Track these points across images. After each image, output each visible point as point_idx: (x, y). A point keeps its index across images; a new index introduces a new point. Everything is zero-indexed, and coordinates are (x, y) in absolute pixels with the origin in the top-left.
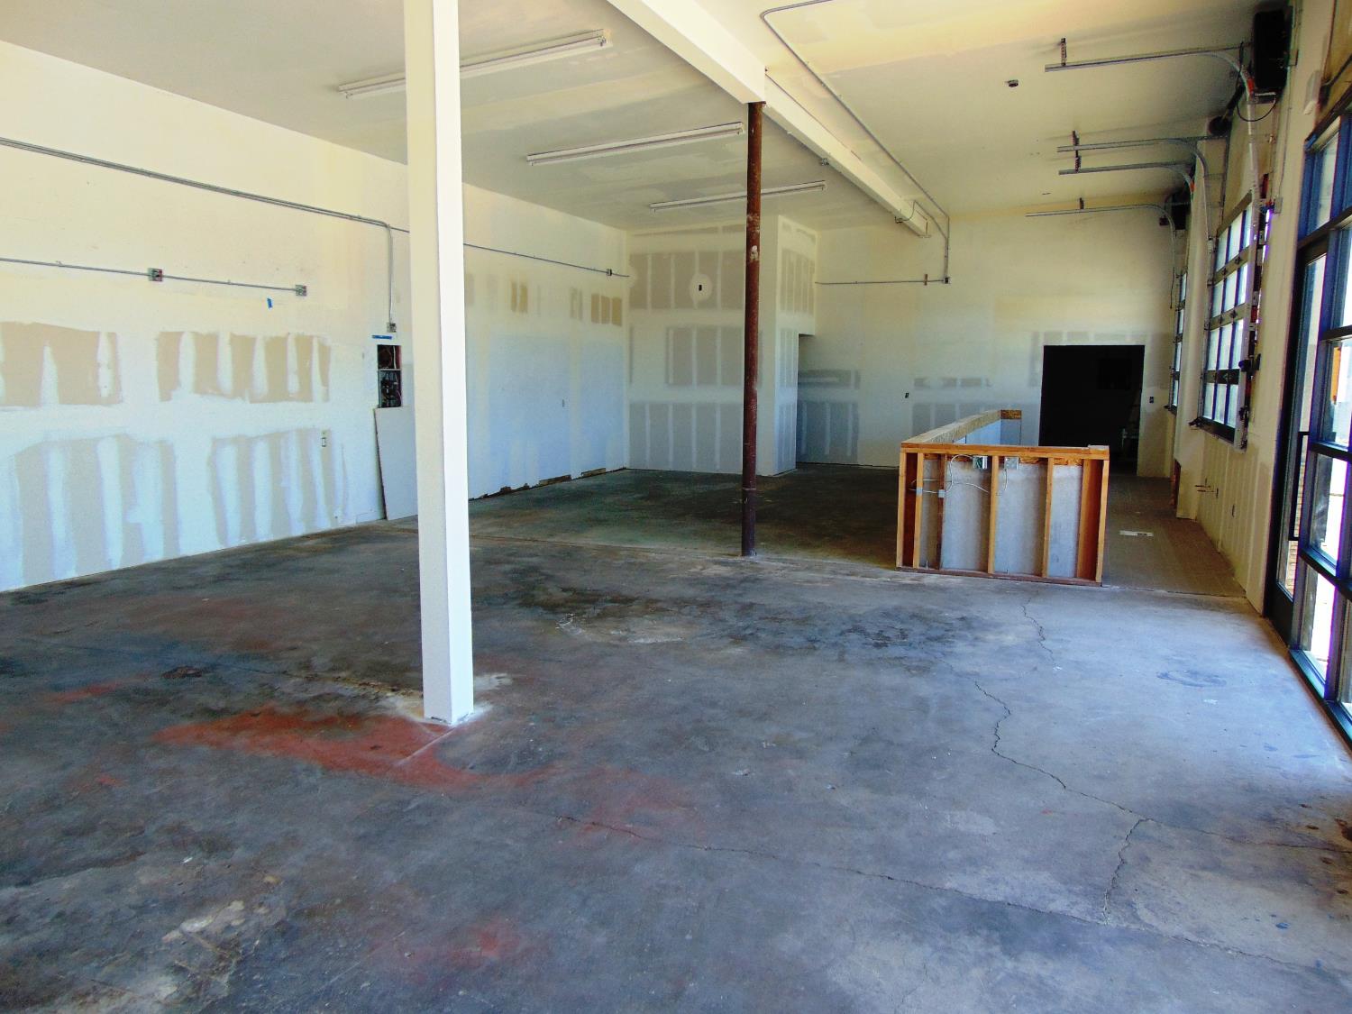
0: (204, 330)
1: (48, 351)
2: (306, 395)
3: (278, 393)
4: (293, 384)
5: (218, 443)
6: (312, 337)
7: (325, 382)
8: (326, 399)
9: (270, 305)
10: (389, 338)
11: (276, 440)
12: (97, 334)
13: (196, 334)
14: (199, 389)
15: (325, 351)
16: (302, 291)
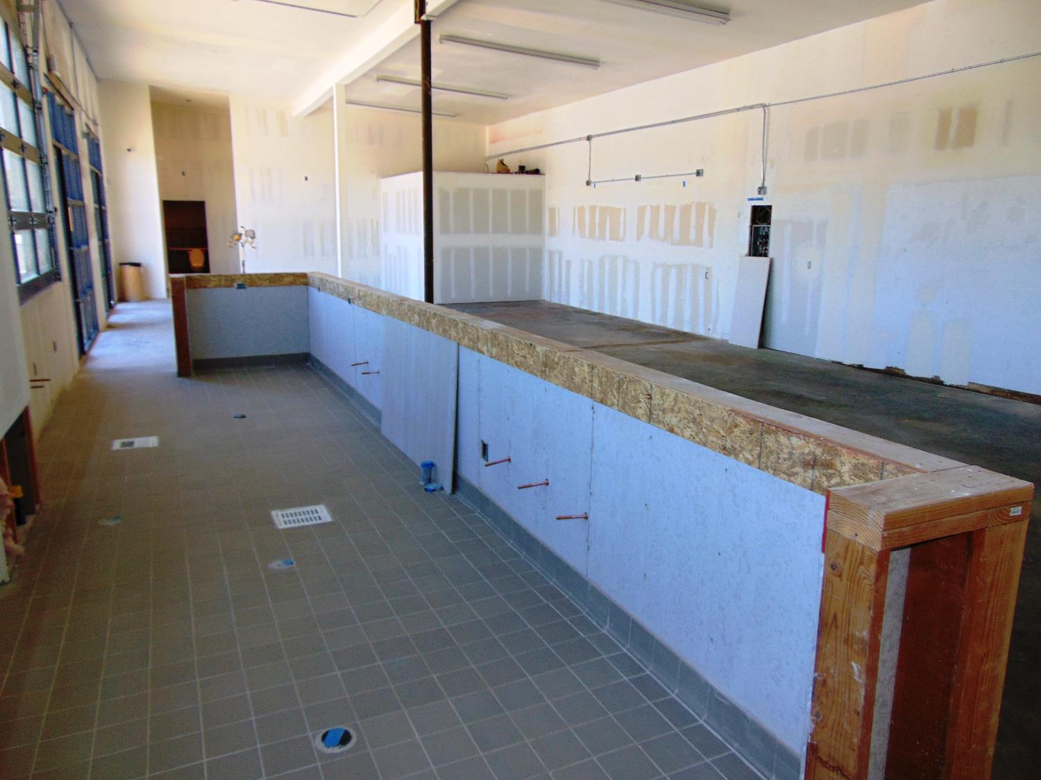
0: (654, 204)
1: (608, 216)
2: (699, 242)
3: (684, 241)
4: (692, 236)
5: (656, 266)
6: (705, 203)
7: (711, 234)
8: (711, 246)
9: (684, 185)
10: (761, 199)
11: (680, 268)
12: (620, 209)
13: (651, 206)
14: (651, 236)
15: (713, 213)
16: (699, 173)
